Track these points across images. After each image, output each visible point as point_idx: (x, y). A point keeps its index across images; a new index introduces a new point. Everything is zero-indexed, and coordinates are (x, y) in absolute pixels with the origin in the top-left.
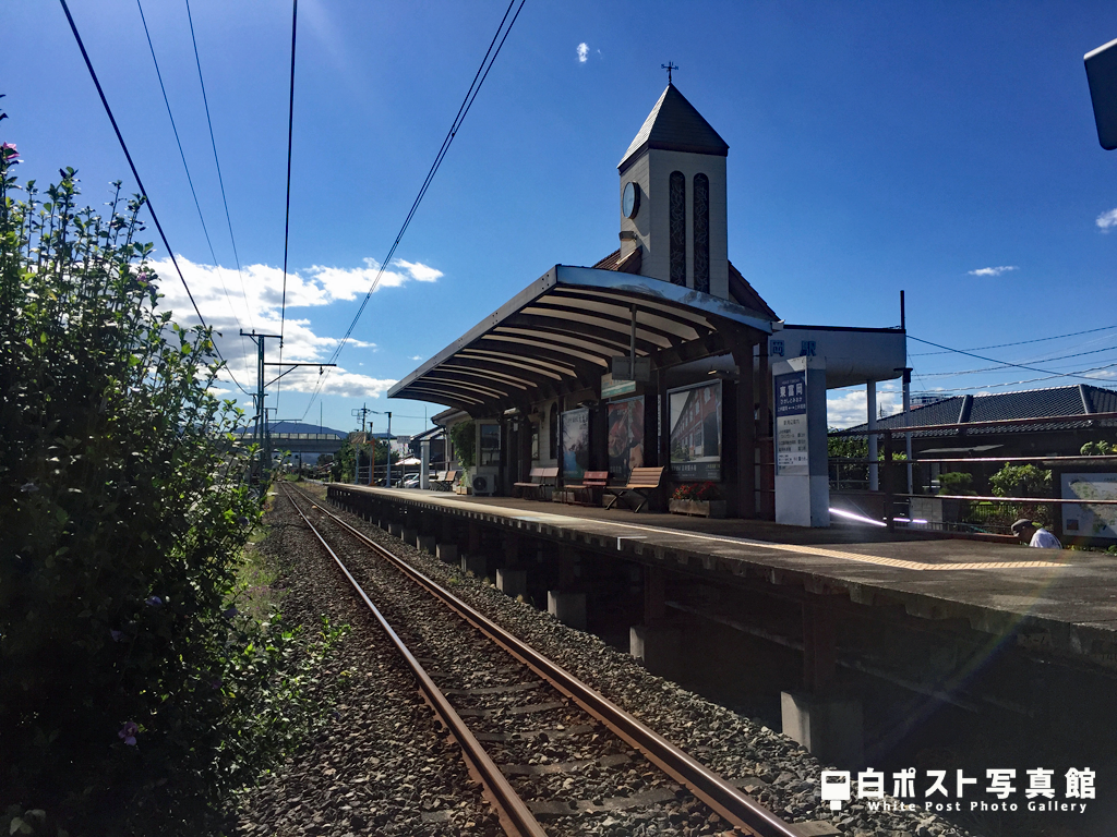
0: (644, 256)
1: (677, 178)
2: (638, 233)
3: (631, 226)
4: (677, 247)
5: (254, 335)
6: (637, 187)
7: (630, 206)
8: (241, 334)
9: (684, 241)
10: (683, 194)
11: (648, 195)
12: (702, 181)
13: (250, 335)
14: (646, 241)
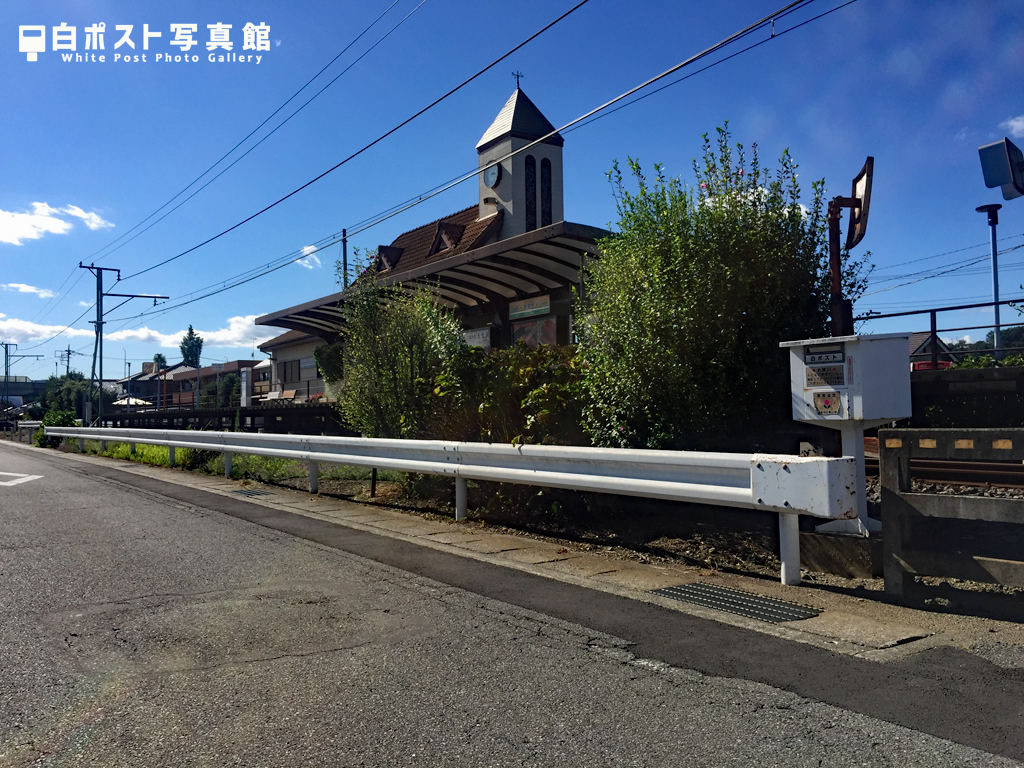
0: (506, 217)
1: (530, 161)
2: (500, 200)
3: (492, 194)
4: (530, 211)
5: (93, 268)
6: (499, 165)
7: (493, 179)
8: (81, 266)
9: (535, 207)
10: (535, 173)
11: (510, 172)
12: (546, 164)
13: (89, 268)
14: (509, 206)
